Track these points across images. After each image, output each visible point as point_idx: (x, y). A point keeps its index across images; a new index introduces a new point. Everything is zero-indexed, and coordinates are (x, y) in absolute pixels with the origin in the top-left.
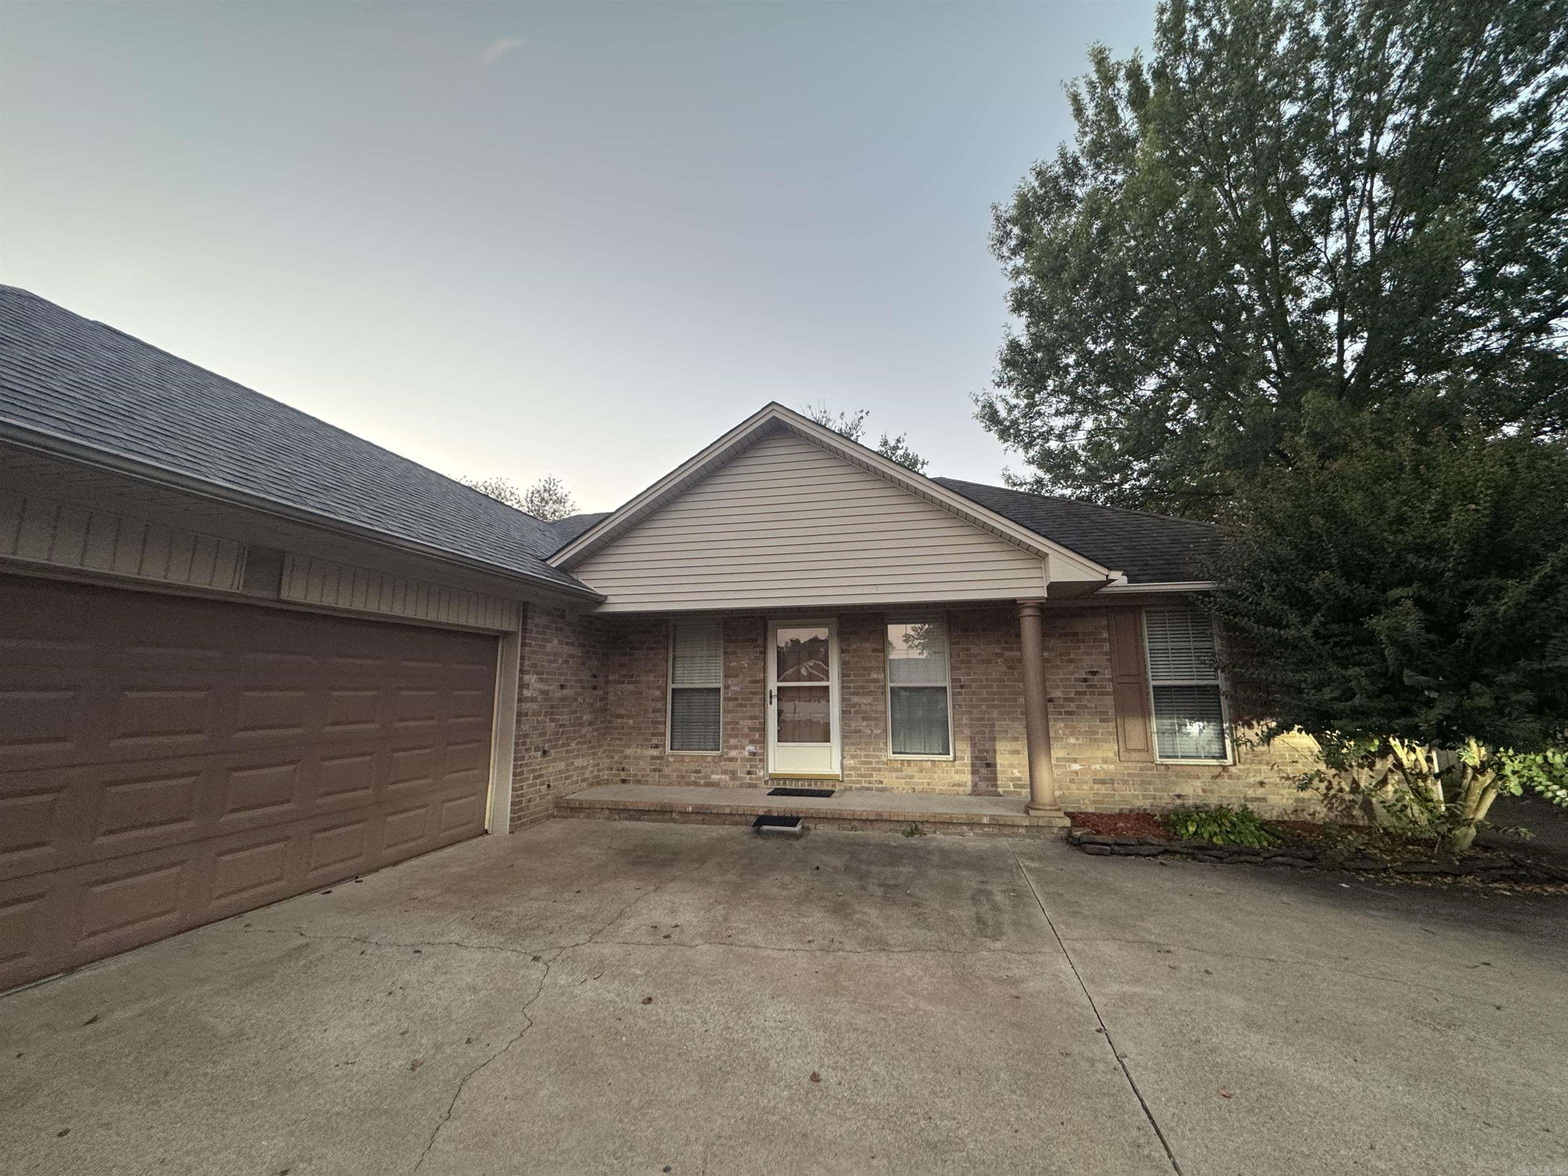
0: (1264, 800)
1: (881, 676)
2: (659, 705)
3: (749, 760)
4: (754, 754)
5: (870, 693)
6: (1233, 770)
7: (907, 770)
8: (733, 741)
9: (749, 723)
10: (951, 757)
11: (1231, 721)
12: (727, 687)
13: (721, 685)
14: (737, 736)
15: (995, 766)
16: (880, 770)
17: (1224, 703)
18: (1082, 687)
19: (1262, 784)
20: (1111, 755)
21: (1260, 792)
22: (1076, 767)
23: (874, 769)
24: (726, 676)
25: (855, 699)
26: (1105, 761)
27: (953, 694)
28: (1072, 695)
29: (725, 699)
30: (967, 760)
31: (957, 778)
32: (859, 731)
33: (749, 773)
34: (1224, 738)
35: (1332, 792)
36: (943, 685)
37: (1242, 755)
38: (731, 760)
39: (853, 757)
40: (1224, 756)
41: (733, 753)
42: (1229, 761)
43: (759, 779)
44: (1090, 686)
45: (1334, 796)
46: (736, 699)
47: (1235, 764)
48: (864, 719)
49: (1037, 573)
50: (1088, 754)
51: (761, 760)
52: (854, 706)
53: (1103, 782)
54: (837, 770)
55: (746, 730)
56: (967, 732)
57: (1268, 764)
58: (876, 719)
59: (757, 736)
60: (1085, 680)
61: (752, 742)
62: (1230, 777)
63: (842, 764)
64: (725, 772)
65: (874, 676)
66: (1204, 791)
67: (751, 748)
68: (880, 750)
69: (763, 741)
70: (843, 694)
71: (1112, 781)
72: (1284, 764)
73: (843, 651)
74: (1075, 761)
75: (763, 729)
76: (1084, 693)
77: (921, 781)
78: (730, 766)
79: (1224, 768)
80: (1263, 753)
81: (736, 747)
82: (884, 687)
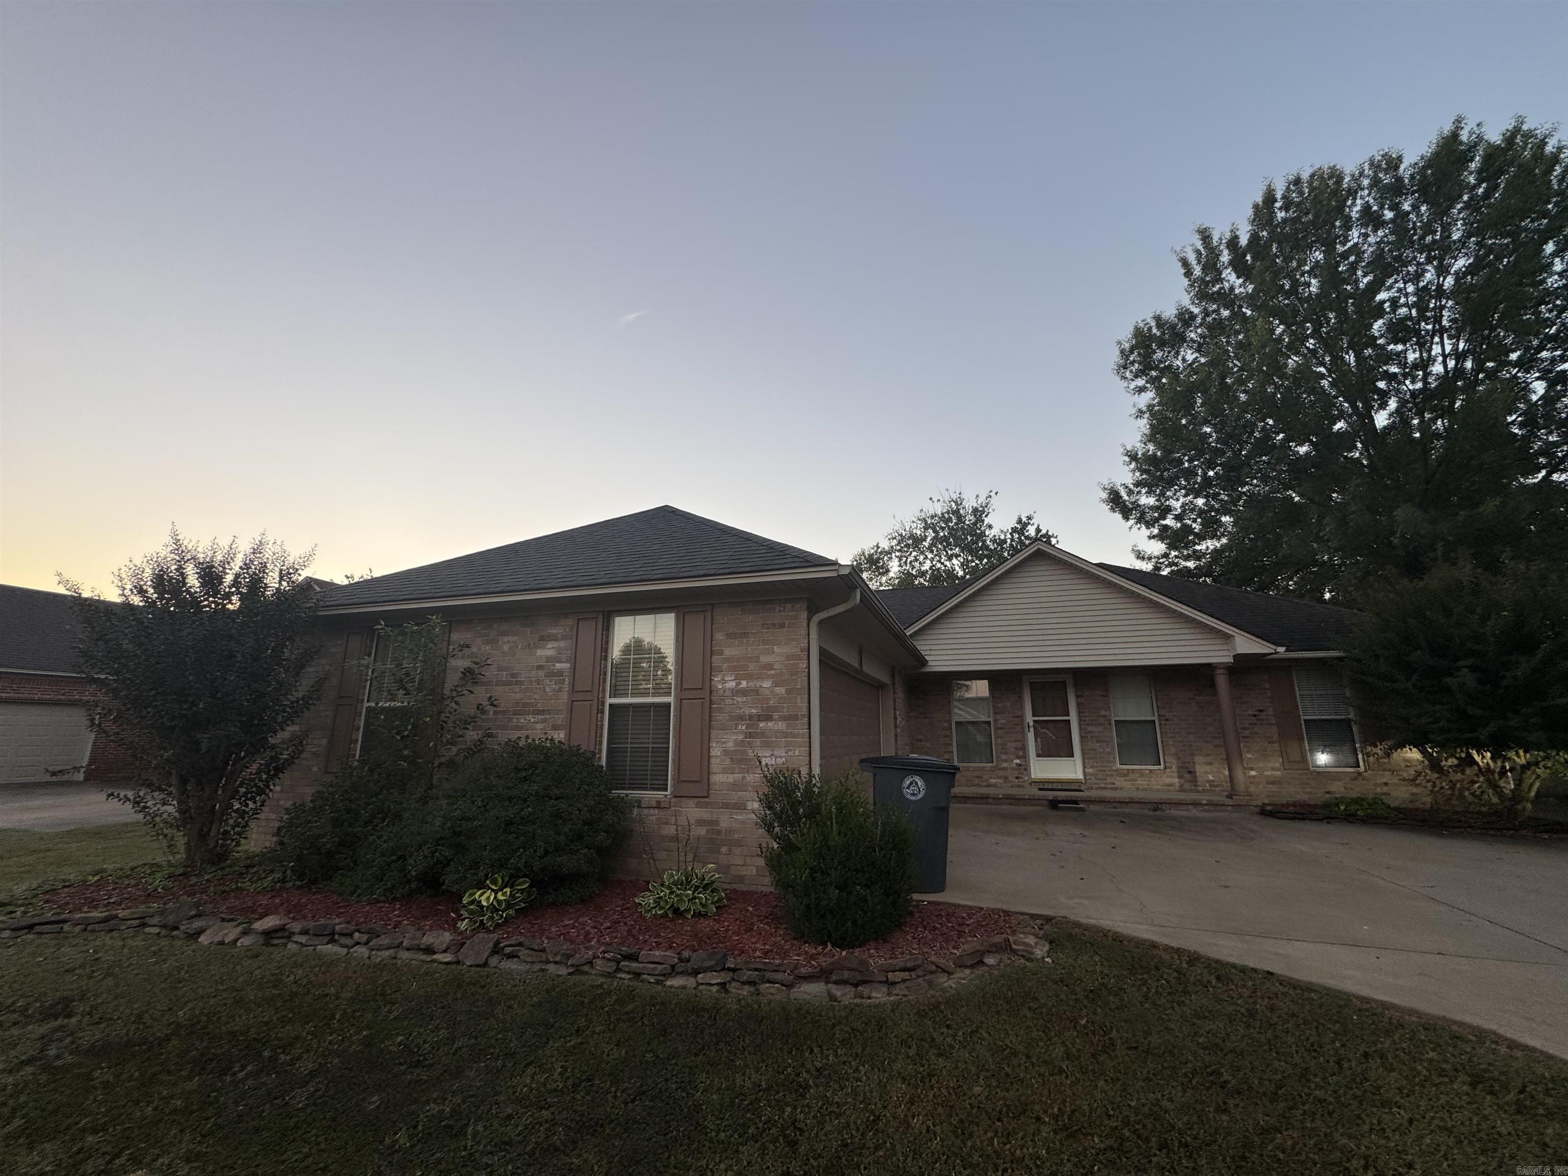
0: (1389, 794)
1: (1107, 713)
2: (948, 732)
3: (1016, 769)
4: (1020, 765)
5: (1100, 724)
6: (1365, 774)
7: (1131, 776)
8: (1003, 757)
9: (1014, 745)
10: (1162, 767)
11: (1361, 742)
12: (996, 721)
13: (991, 719)
14: (1006, 753)
15: (1195, 773)
16: (1112, 775)
17: (1355, 728)
18: (1254, 720)
19: (1386, 784)
20: (1278, 765)
21: (1385, 789)
22: (1253, 773)
23: (1107, 775)
24: (995, 713)
25: (1090, 728)
26: (1273, 769)
27: (1160, 725)
28: (1247, 726)
29: (995, 729)
30: (1174, 768)
31: (1168, 781)
32: (1095, 750)
33: (1017, 778)
34: (1357, 754)
35: (1437, 789)
36: (1153, 718)
37: (1371, 765)
38: (1004, 769)
39: (1092, 767)
40: (1358, 766)
41: (1005, 765)
42: (1362, 768)
43: (1025, 781)
44: (1258, 720)
45: (1438, 792)
46: (1003, 728)
47: (1366, 771)
48: (1098, 742)
49: (1225, 647)
50: (1261, 765)
51: (1025, 769)
52: (1090, 732)
53: (1273, 783)
54: (1081, 776)
55: (1013, 749)
56: (1173, 750)
57: (1389, 771)
58: (1107, 741)
59: (1021, 753)
60: (1255, 716)
61: (1018, 757)
62: (1364, 779)
63: (1084, 771)
64: (999, 778)
65: (1102, 713)
66: (1346, 788)
67: (1018, 761)
68: (1110, 762)
69: (1025, 757)
70: (1080, 725)
71: (1280, 783)
72: (1400, 770)
73: (1077, 697)
74: (1252, 769)
75: (1024, 748)
76: (1255, 724)
77: (1142, 782)
78: (1002, 773)
79: (1359, 774)
80: (1385, 763)
81: (1006, 761)
82: (1110, 720)
